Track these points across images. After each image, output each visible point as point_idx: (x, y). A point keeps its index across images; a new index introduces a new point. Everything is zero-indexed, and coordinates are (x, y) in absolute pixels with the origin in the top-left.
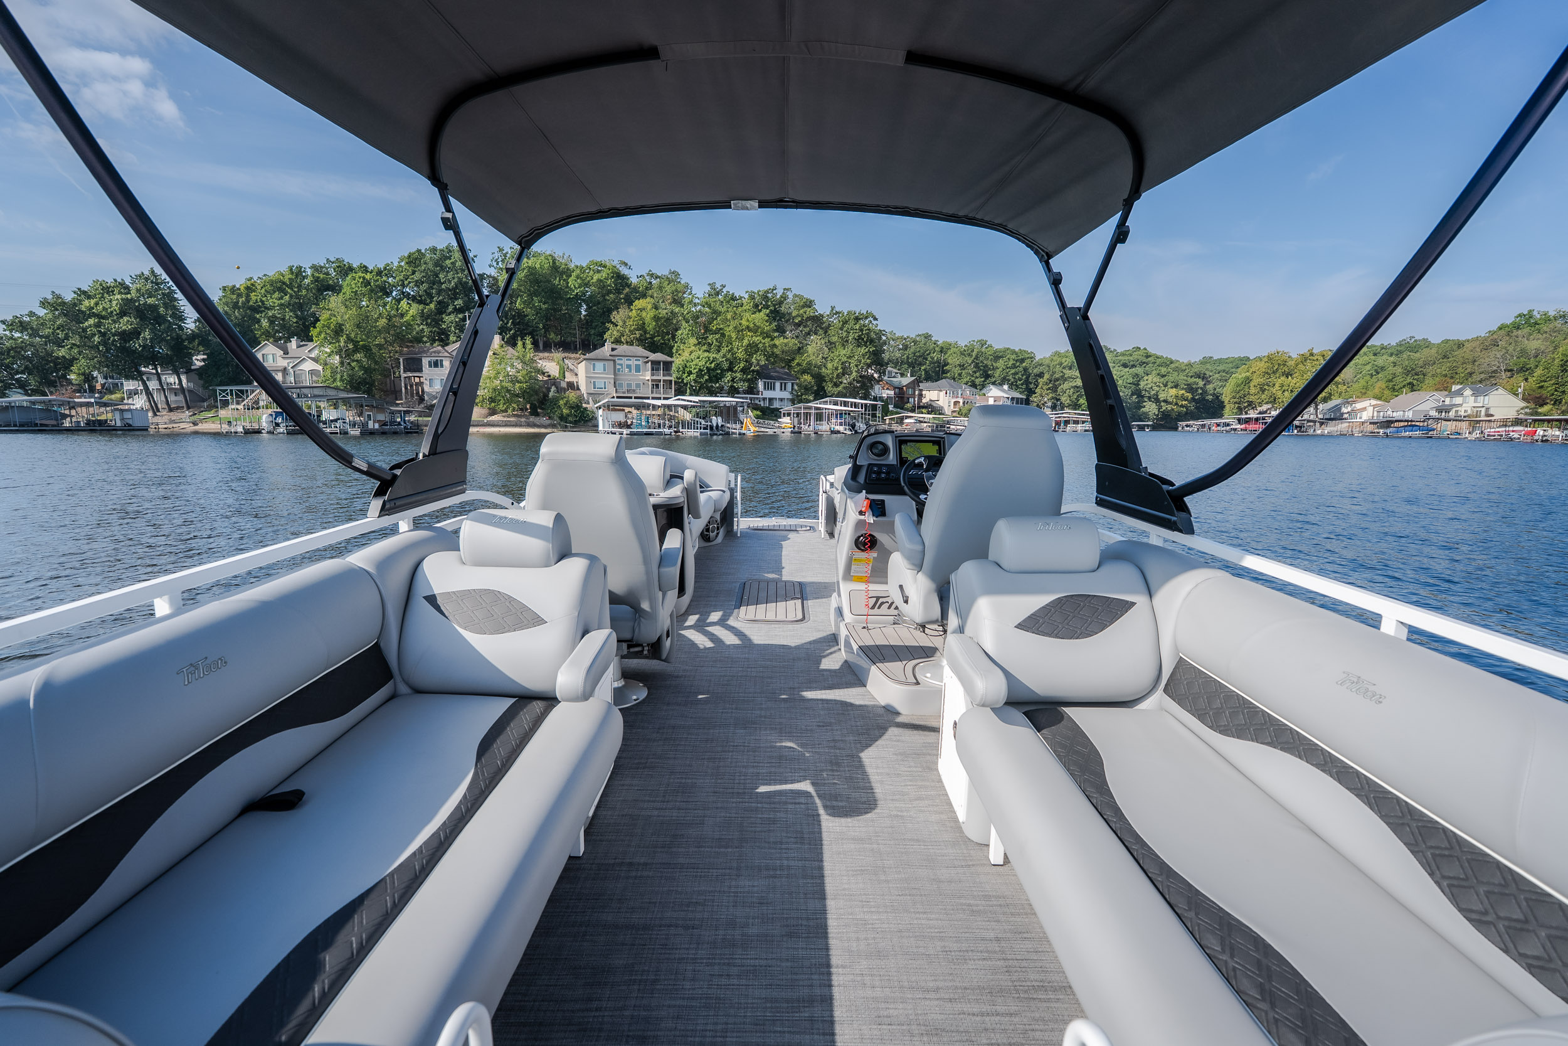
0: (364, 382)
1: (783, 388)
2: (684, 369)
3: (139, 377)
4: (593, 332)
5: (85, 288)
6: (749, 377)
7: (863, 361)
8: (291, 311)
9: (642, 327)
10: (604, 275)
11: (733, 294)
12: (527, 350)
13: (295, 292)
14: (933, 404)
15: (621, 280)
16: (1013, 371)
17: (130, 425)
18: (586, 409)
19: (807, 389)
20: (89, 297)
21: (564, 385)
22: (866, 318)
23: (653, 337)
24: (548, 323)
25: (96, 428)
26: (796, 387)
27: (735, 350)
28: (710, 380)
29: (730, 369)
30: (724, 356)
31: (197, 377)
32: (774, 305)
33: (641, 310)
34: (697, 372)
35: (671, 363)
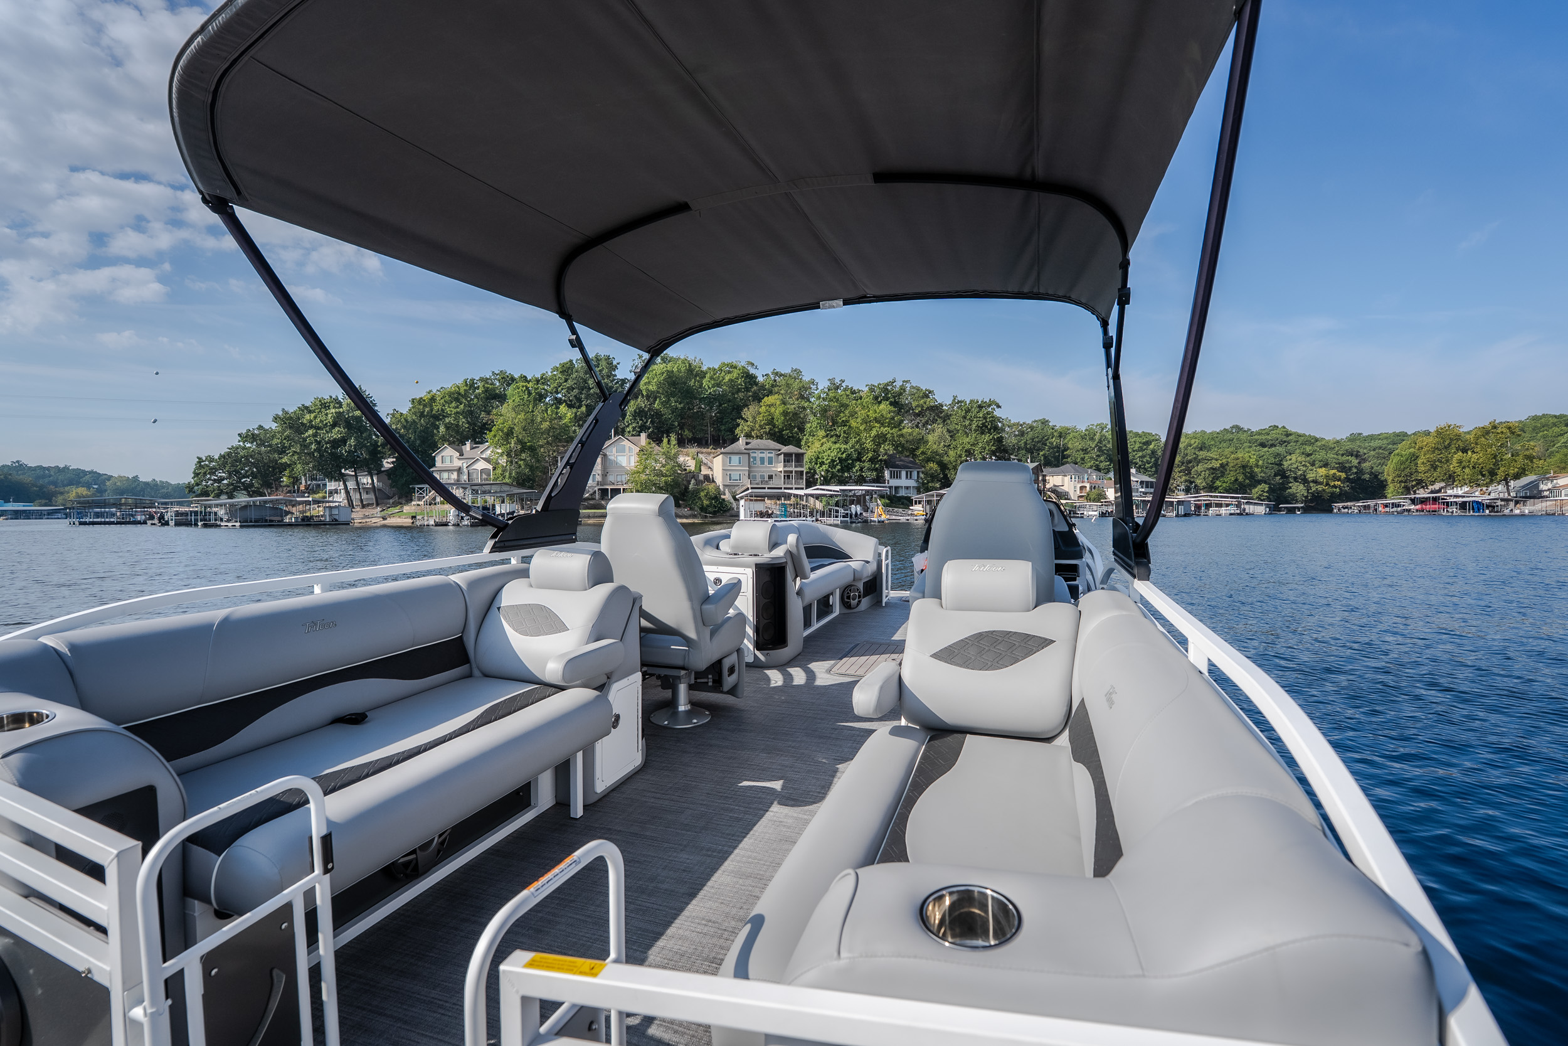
0: (528, 478)
1: (909, 476)
2: (816, 460)
3: (342, 478)
4: (723, 428)
5: (307, 404)
6: (877, 466)
7: (987, 448)
8: (464, 418)
9: (771, 422)
10: (735, 375)
11: (852, 388)
12: (672, 446)
13: (468, 401)
14: (1058, 489)
15: (750, 379)
16: (1140, 454)
17: (336, 520)
18: (724, 500)
19: (933, 477)
20: (310, 412)
21: (701, 478)
22: (989, 406)
23: (781, 431)
24: (683, 421)
25: (307, 522)
26: (922, 475)
27: (864, 440)
28: (842, 470)
29: (859, 459)
30: (853, 447)
31: (386, 477)
32: (894, 397)
33: (770, 406)
34: (829, 463)
35: (802, 454)
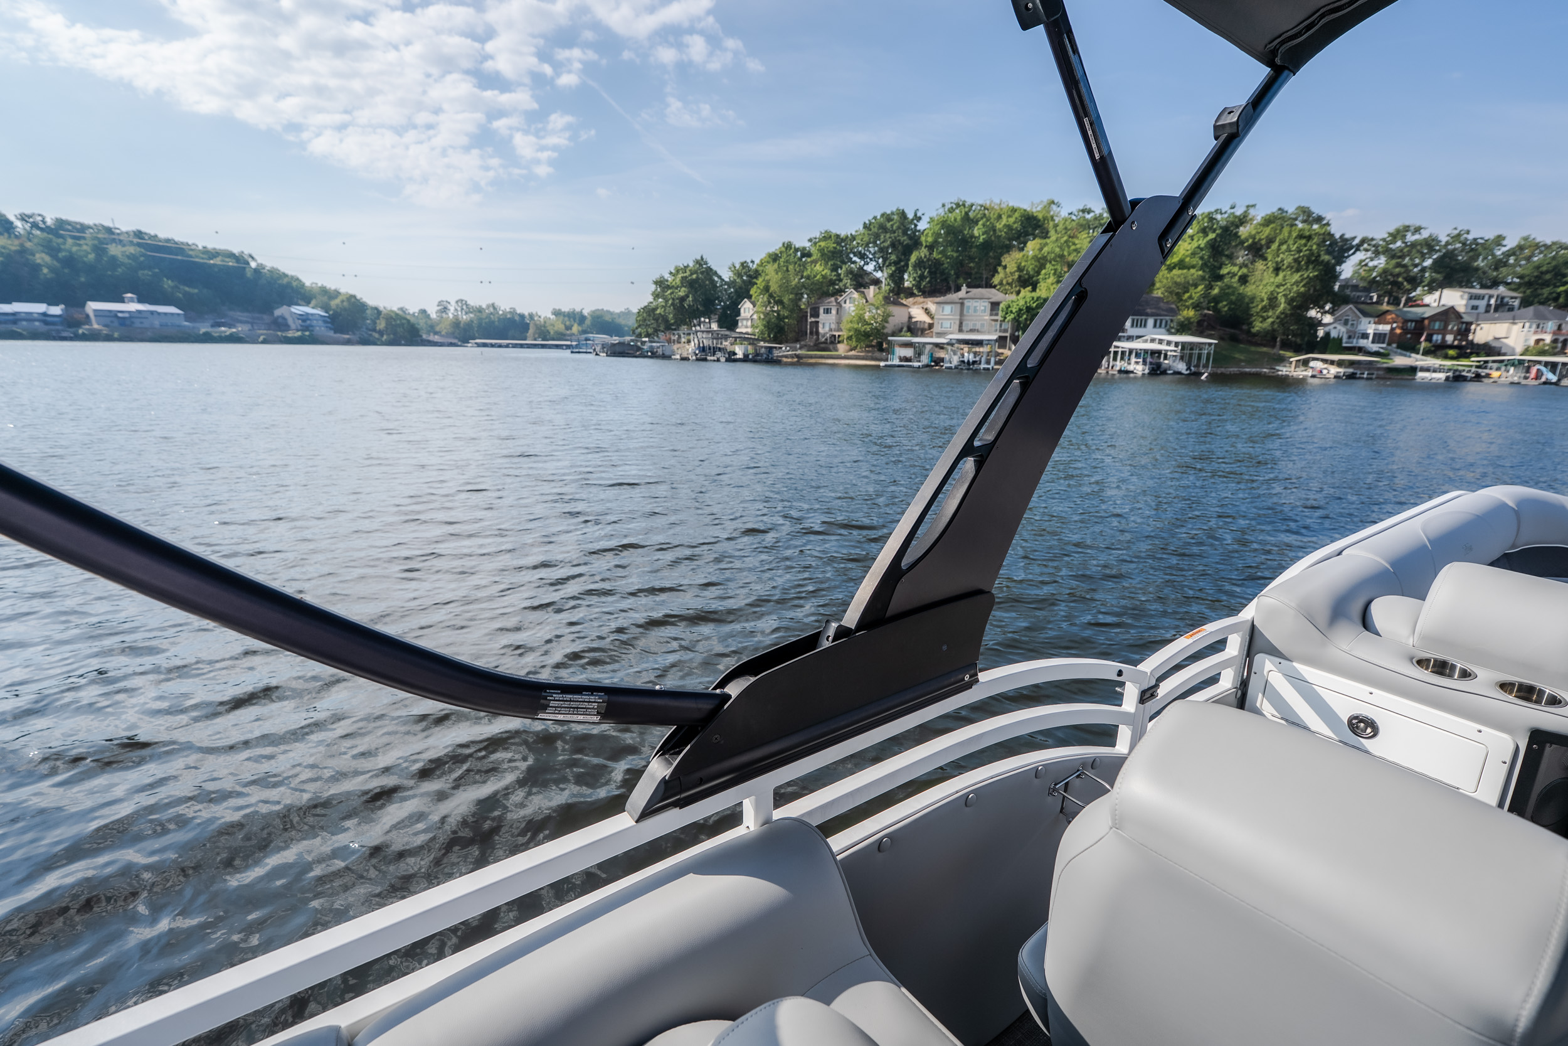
0: (777, 326)
2: (1007, 309)
10: (1015, 218)
14: (1495, 342)
20: (672, 276)
32: (1226, 227)
